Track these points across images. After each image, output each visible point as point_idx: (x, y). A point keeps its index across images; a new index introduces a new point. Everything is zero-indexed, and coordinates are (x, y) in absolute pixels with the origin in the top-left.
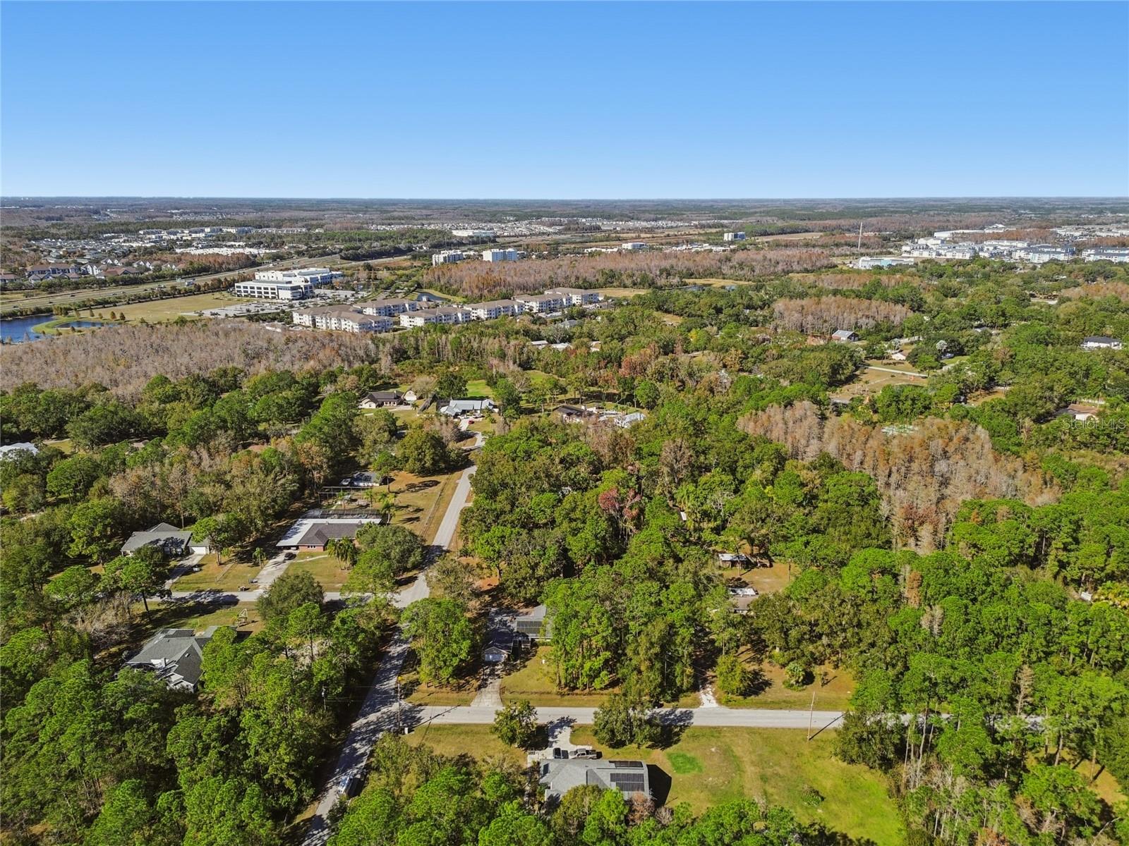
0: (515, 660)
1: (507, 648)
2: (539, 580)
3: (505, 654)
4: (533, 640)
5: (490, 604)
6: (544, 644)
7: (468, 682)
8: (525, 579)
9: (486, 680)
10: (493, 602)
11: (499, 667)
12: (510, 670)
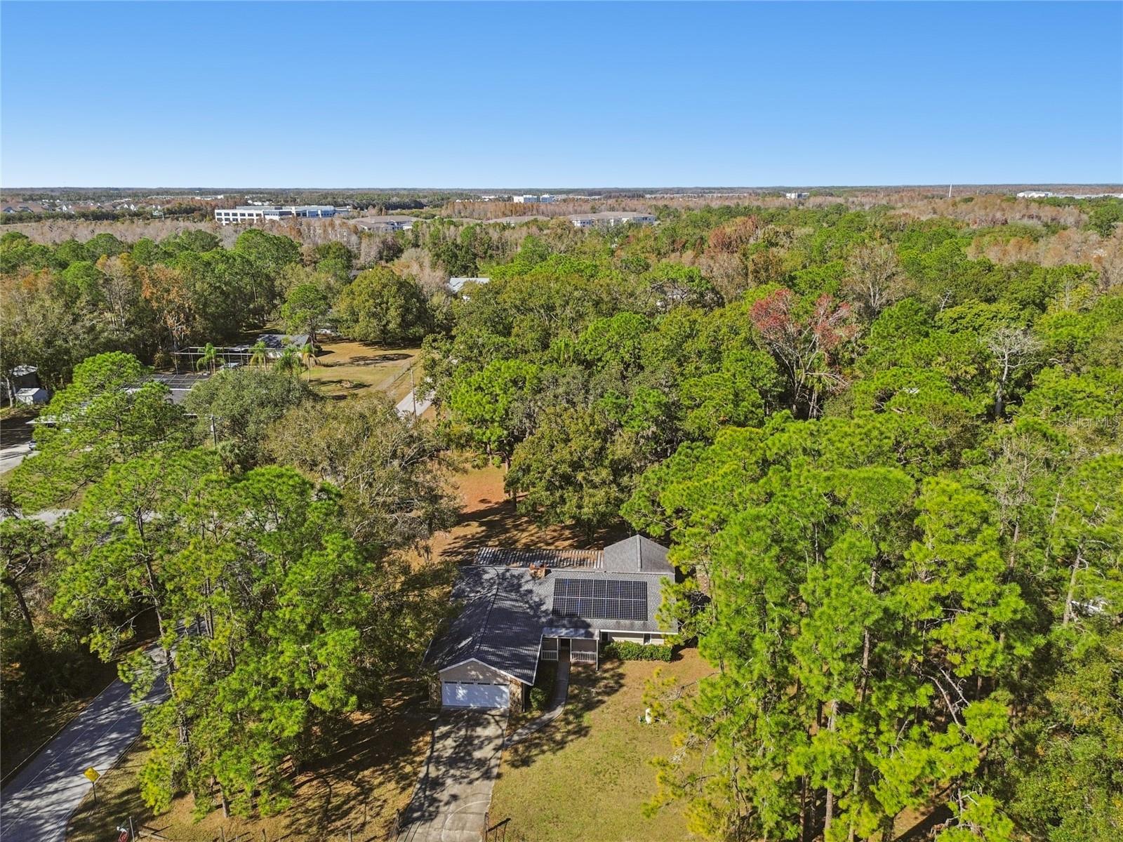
0: (547, 706)
1: (519, 662)
2: (620, 469)
3: (510, 686)
4: (604, 636)
5: (481, 541)
6: (640, 654)
7: (365, 791)
8: (577, 466)
9: (436, 784)
10: (488, 537)
11: (491, 731)
12: (530, 744)
